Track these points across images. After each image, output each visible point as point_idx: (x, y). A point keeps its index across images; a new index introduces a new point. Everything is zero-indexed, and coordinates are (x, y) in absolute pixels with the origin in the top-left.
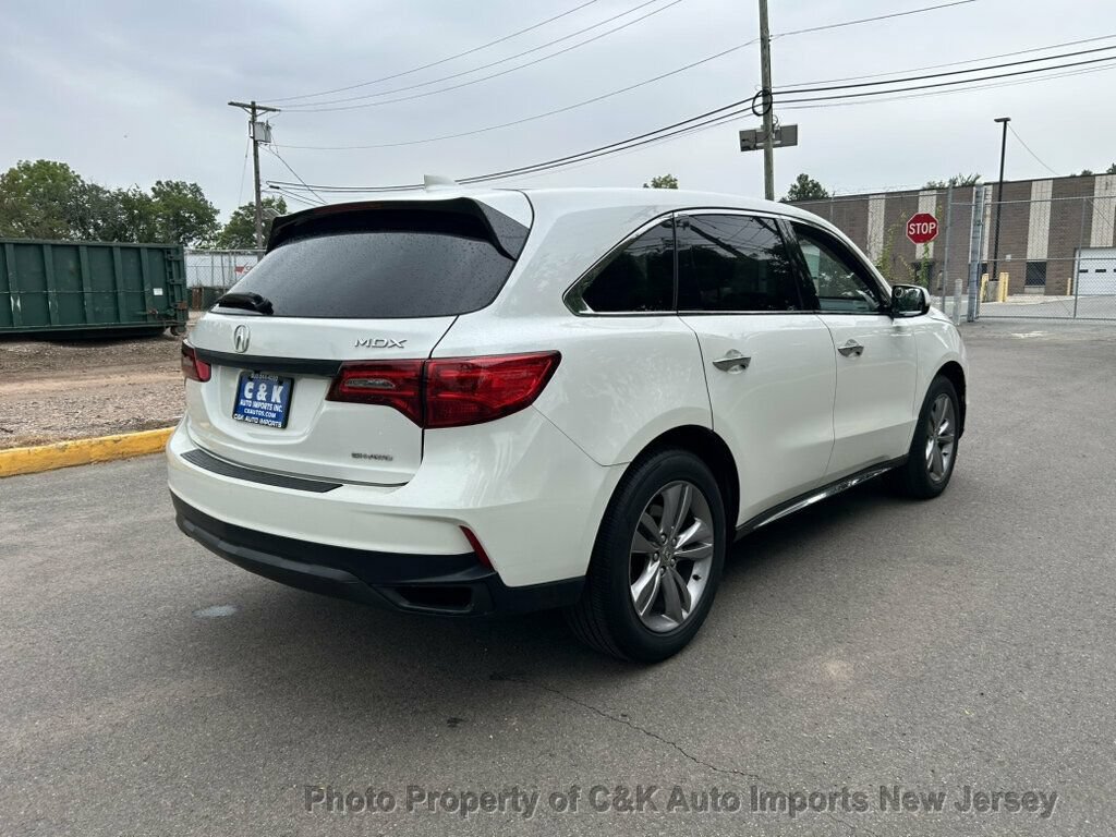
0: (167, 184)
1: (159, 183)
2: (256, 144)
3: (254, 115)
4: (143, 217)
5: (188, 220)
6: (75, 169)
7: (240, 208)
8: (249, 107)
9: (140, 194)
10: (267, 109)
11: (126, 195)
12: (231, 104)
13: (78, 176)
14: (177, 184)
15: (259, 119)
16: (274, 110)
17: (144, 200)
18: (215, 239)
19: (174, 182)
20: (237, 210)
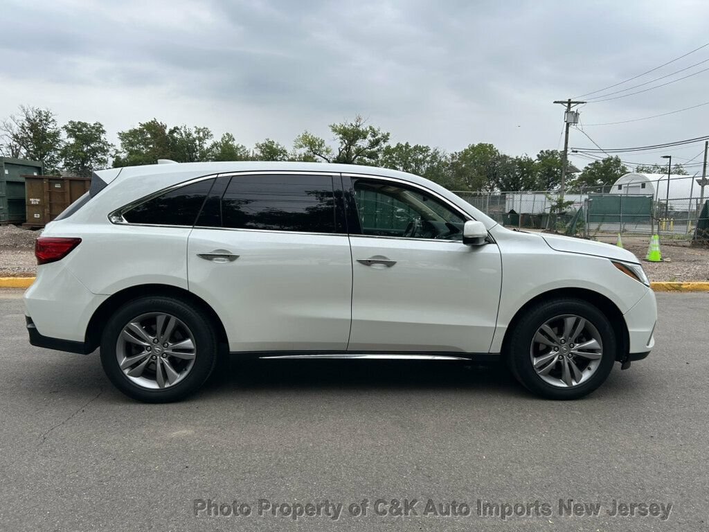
0: (546, 152)
1: (542, 151)
2: (568, 125)
3: (569, 107)
4: (529, 172)
5: (556, 172)
6: (496, 147)
7: (589, 164)
8: (566, 102)
9: (528, 159)
10: (578, 103)
11: (520, 160)
12: (555, 102)
13: (497, 151)
14: (552, 152)
15: (572, 110)
16: (583, 103)
17: (530, 162)
18: (571, 184)
19: (551, 150)
20: (587, 166)
